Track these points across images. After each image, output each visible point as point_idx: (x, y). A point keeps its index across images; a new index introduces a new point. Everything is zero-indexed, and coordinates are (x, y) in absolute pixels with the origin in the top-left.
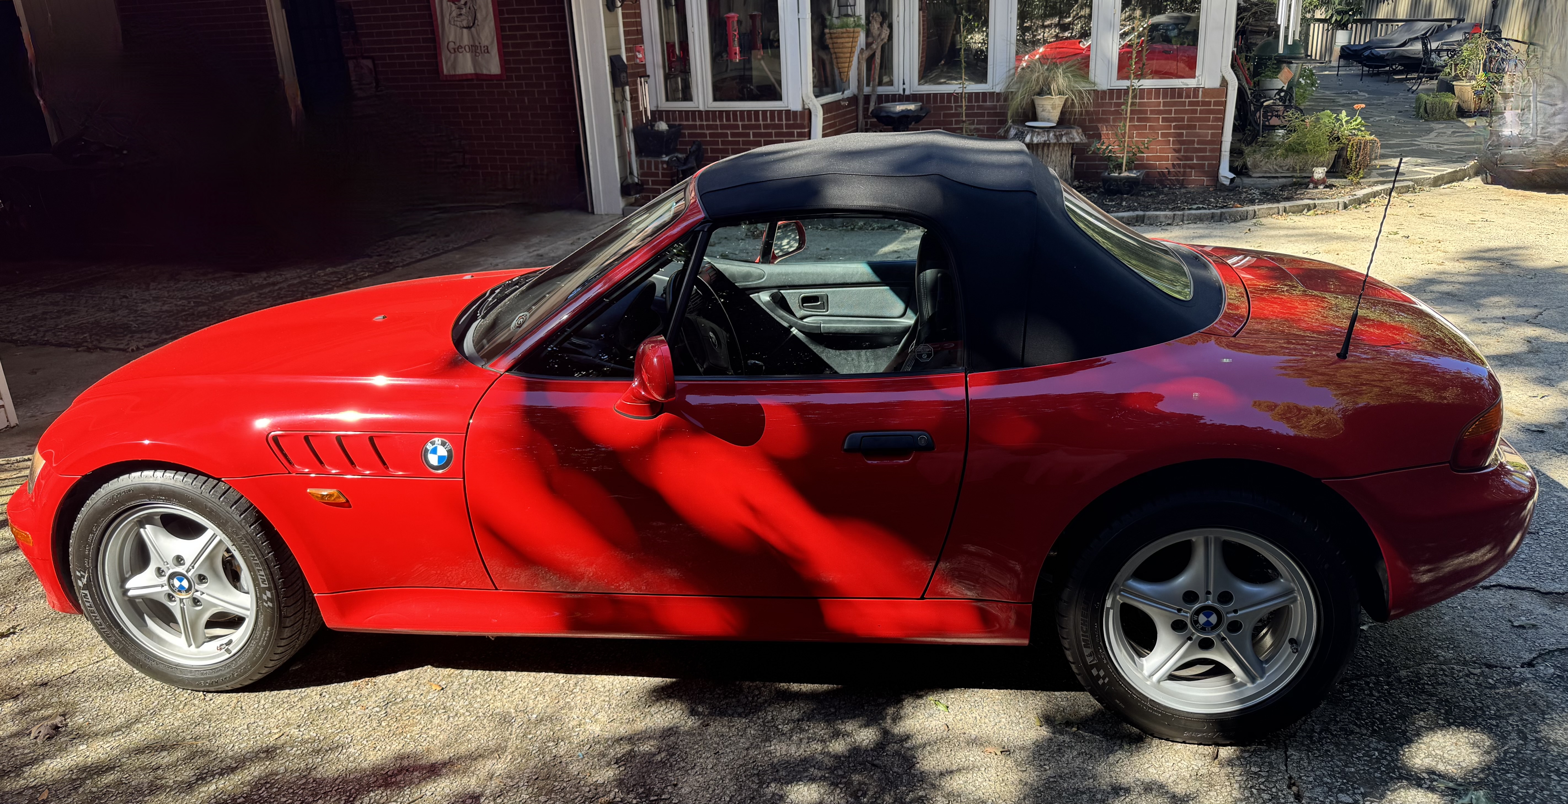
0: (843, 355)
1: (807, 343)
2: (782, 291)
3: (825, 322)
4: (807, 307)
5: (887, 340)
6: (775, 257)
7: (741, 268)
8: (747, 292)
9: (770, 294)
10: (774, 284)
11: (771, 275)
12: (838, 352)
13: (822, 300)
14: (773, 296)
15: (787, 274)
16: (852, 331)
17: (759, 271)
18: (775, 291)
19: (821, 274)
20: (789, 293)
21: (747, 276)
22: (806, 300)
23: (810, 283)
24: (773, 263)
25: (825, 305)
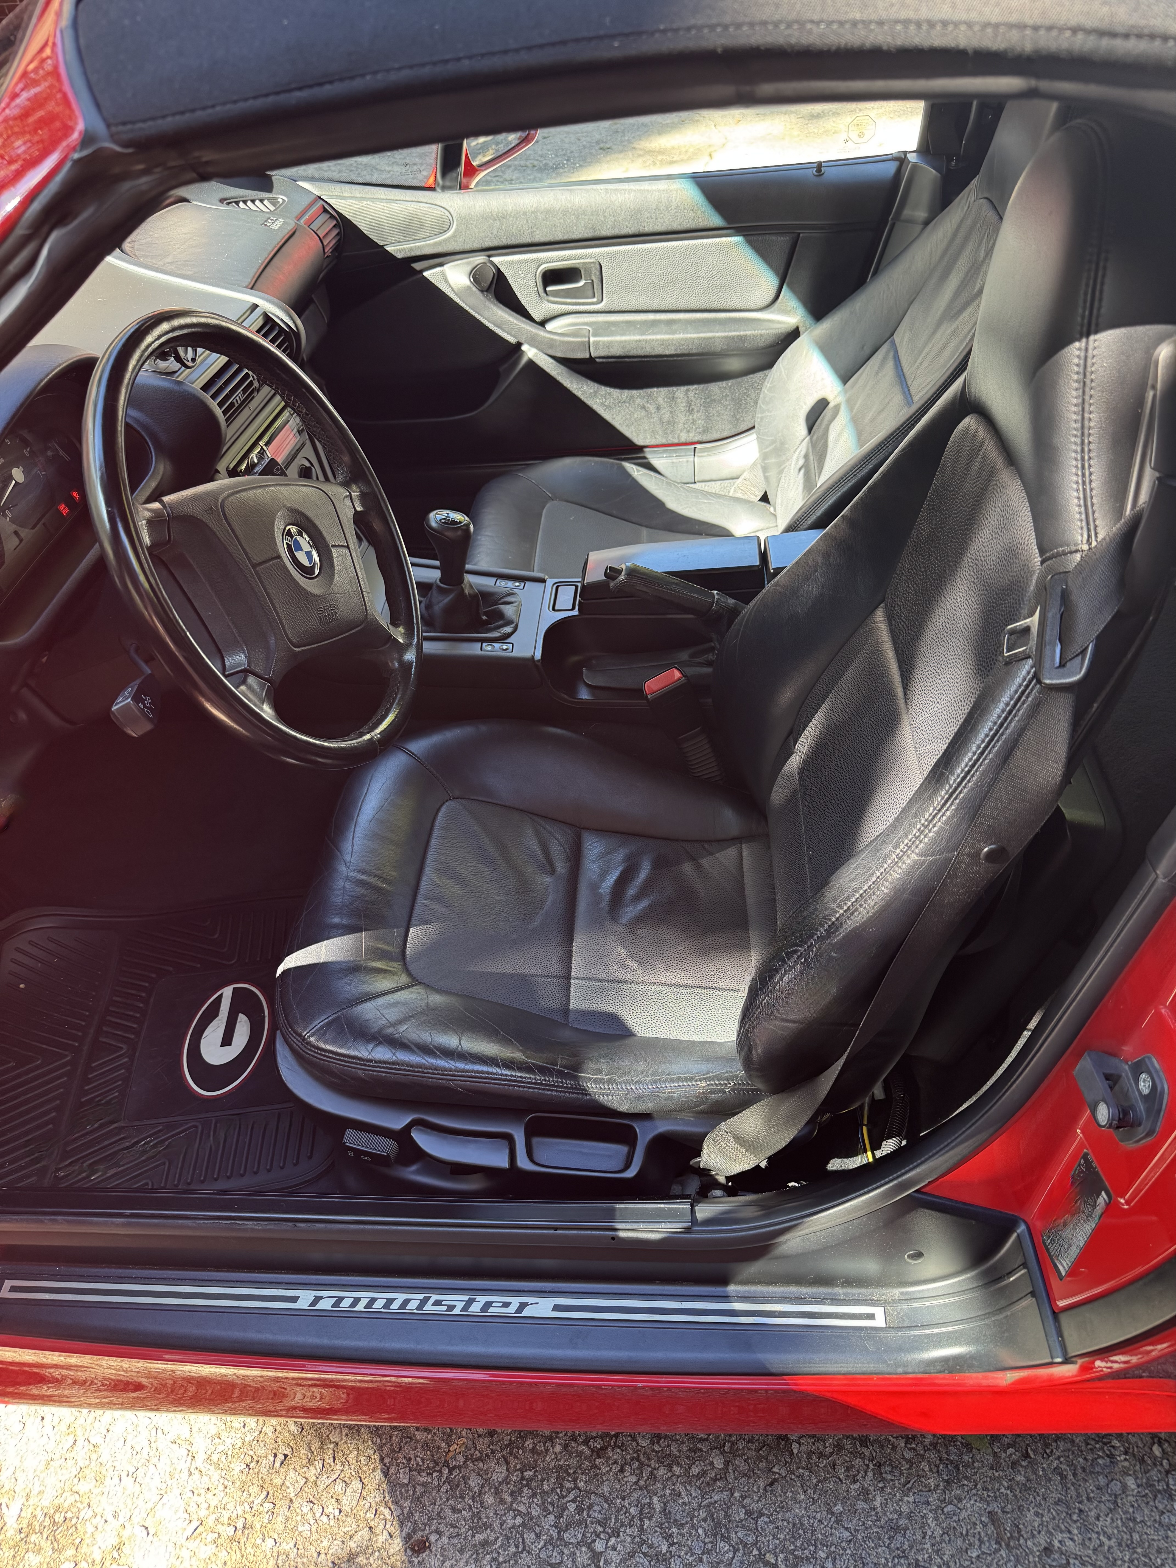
0: (638, 401)
1: (559, 378)
2: (496, 260)
3: (599, 329)
4: (556, 294)
5: (734, 364)
6: (471, 171)
7: (394, 206)
8: (417, 266)
9: (469, 268)
10: (476, 245)
11: (466, 221)
12: (626, 393)
13: (589, 274)
14: (476, 276)
15: (502, 217)
16: (659, 351)
17: (438, 212)
18: (480, 259)
19: (584, 213)
20: (511, 263)
21: (410, 228)
22: (552, 277)
23: (560, 237)
24: (467, 187)
25: (597, 287)
